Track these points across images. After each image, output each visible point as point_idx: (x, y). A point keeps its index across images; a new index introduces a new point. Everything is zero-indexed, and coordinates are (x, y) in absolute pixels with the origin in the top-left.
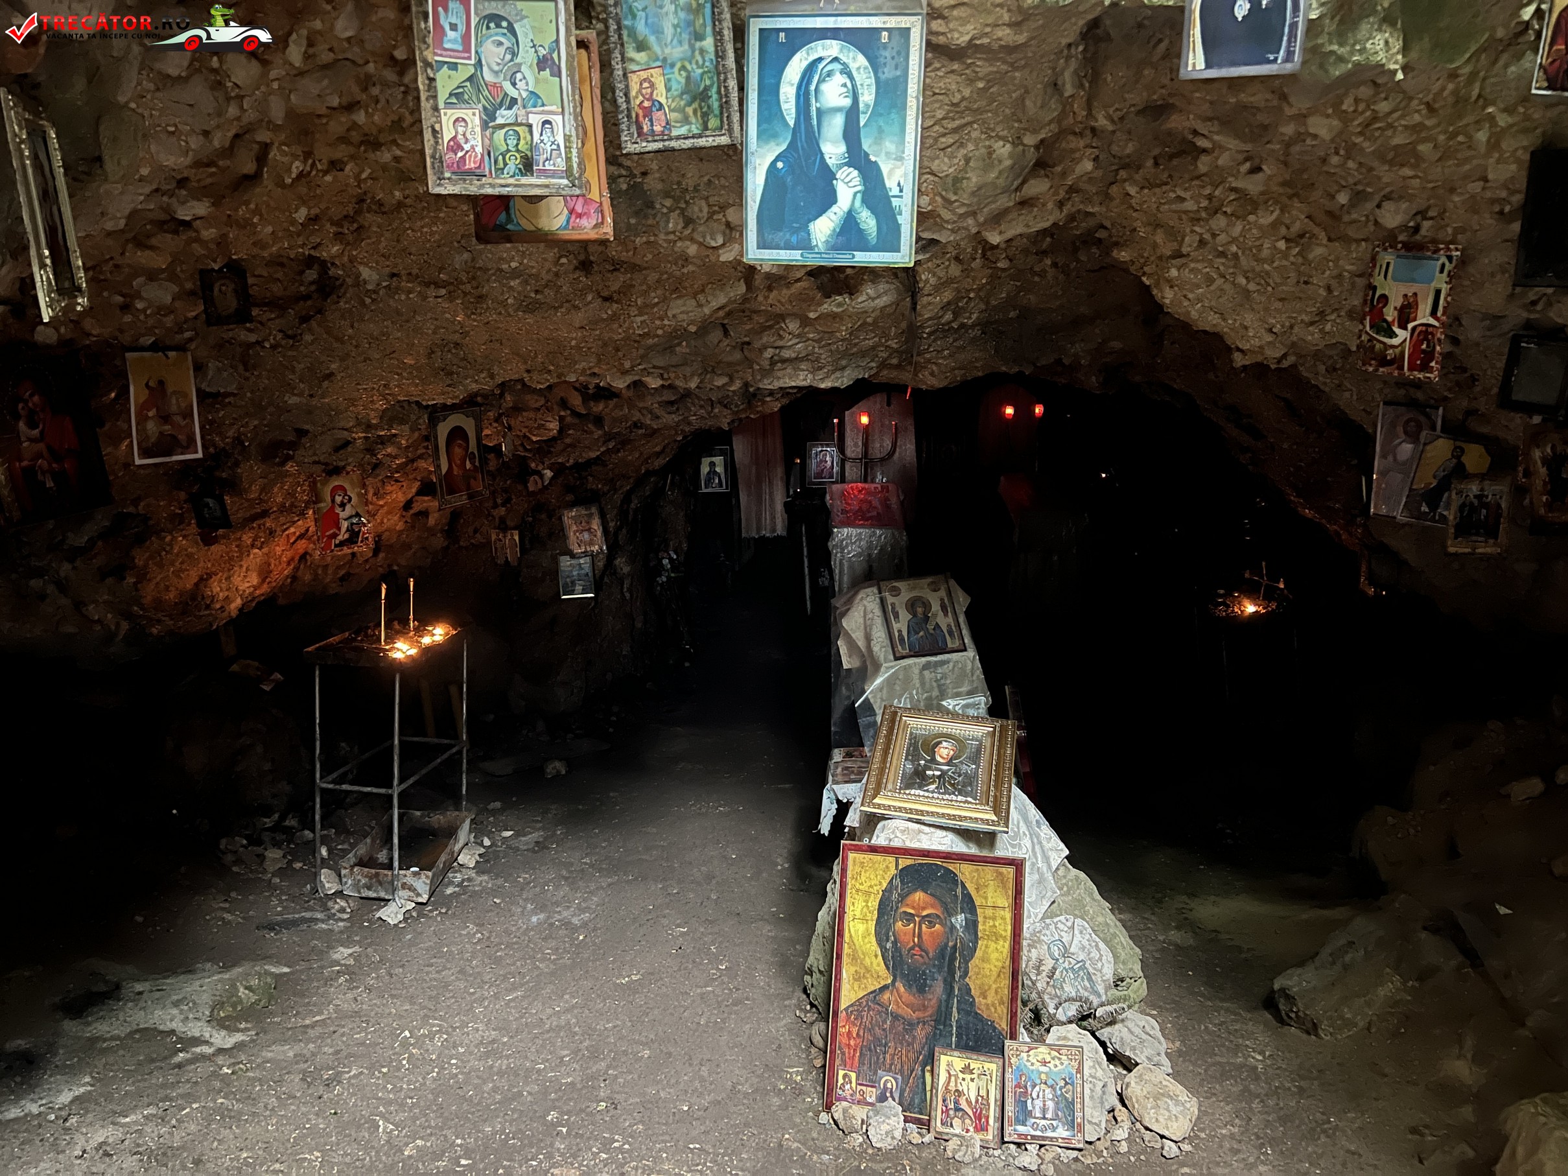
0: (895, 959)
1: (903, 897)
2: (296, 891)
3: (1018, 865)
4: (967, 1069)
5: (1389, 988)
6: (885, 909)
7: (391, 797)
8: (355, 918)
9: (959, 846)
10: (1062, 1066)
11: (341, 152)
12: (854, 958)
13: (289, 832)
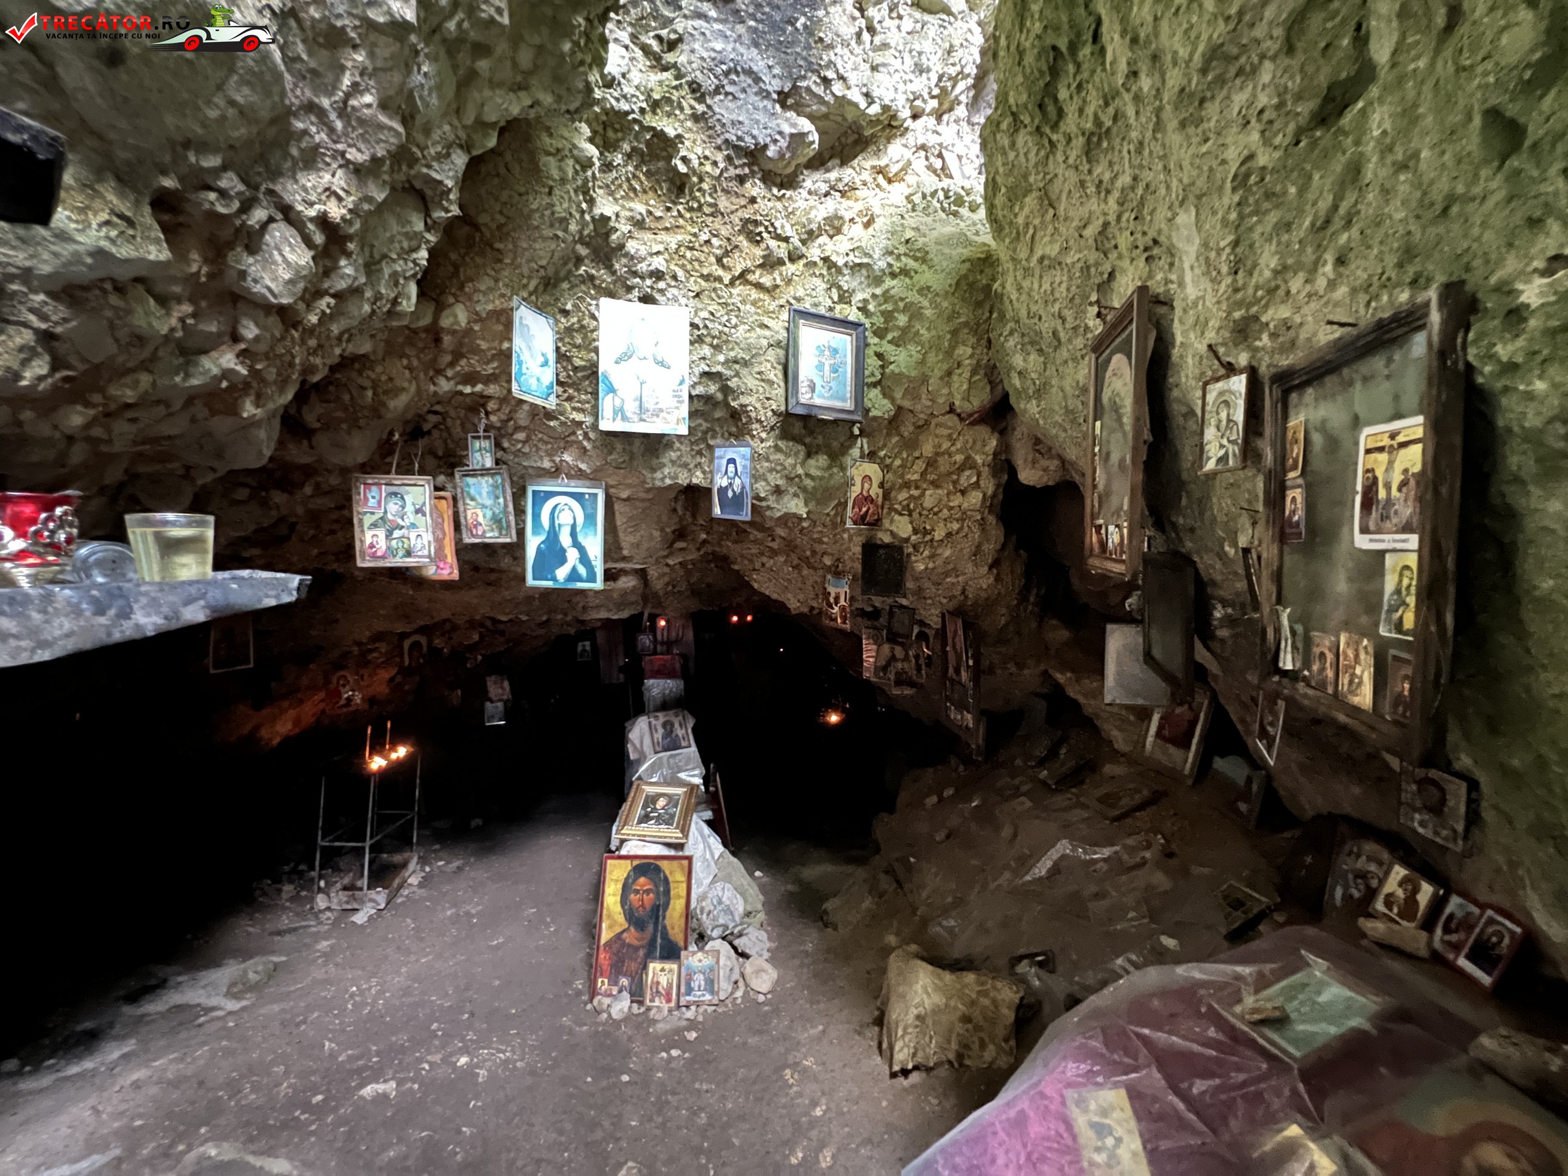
0: (630, 915)
1: (634, 881)
2: (299, 909)
3: (689, 859)
4: (663, 970)
5: (868, 903)
6: (626, 888)
7: (363, 848)
8: (336, 923)
9: (666, 852)
10: (708, 961)
11: (335, 527)
12: (609, 916)
13: (301, 874)
